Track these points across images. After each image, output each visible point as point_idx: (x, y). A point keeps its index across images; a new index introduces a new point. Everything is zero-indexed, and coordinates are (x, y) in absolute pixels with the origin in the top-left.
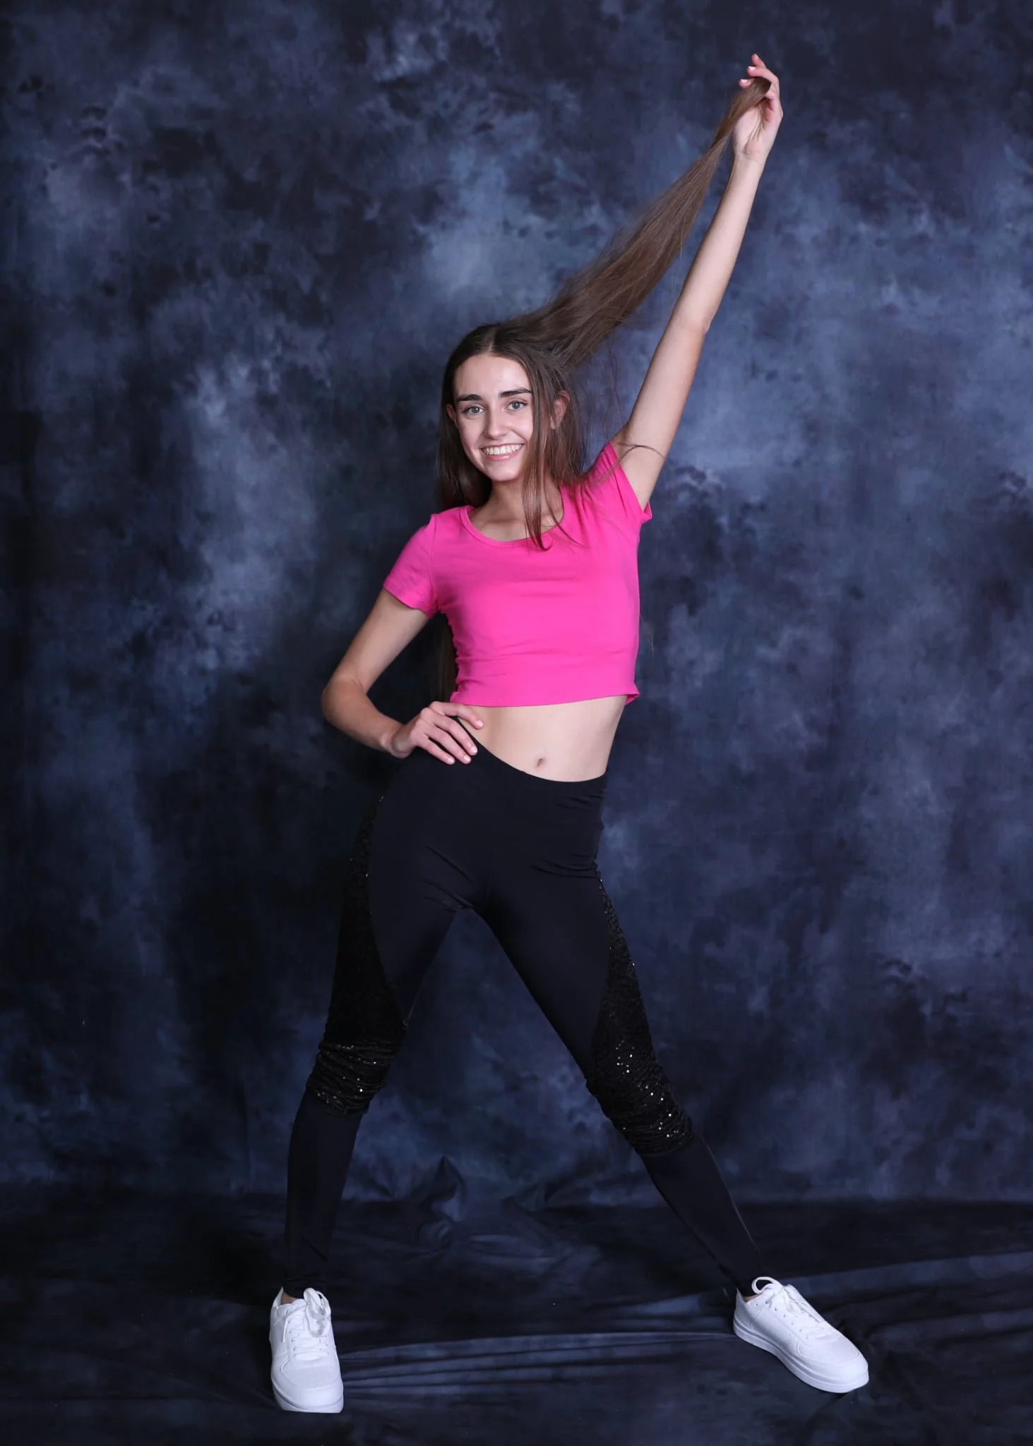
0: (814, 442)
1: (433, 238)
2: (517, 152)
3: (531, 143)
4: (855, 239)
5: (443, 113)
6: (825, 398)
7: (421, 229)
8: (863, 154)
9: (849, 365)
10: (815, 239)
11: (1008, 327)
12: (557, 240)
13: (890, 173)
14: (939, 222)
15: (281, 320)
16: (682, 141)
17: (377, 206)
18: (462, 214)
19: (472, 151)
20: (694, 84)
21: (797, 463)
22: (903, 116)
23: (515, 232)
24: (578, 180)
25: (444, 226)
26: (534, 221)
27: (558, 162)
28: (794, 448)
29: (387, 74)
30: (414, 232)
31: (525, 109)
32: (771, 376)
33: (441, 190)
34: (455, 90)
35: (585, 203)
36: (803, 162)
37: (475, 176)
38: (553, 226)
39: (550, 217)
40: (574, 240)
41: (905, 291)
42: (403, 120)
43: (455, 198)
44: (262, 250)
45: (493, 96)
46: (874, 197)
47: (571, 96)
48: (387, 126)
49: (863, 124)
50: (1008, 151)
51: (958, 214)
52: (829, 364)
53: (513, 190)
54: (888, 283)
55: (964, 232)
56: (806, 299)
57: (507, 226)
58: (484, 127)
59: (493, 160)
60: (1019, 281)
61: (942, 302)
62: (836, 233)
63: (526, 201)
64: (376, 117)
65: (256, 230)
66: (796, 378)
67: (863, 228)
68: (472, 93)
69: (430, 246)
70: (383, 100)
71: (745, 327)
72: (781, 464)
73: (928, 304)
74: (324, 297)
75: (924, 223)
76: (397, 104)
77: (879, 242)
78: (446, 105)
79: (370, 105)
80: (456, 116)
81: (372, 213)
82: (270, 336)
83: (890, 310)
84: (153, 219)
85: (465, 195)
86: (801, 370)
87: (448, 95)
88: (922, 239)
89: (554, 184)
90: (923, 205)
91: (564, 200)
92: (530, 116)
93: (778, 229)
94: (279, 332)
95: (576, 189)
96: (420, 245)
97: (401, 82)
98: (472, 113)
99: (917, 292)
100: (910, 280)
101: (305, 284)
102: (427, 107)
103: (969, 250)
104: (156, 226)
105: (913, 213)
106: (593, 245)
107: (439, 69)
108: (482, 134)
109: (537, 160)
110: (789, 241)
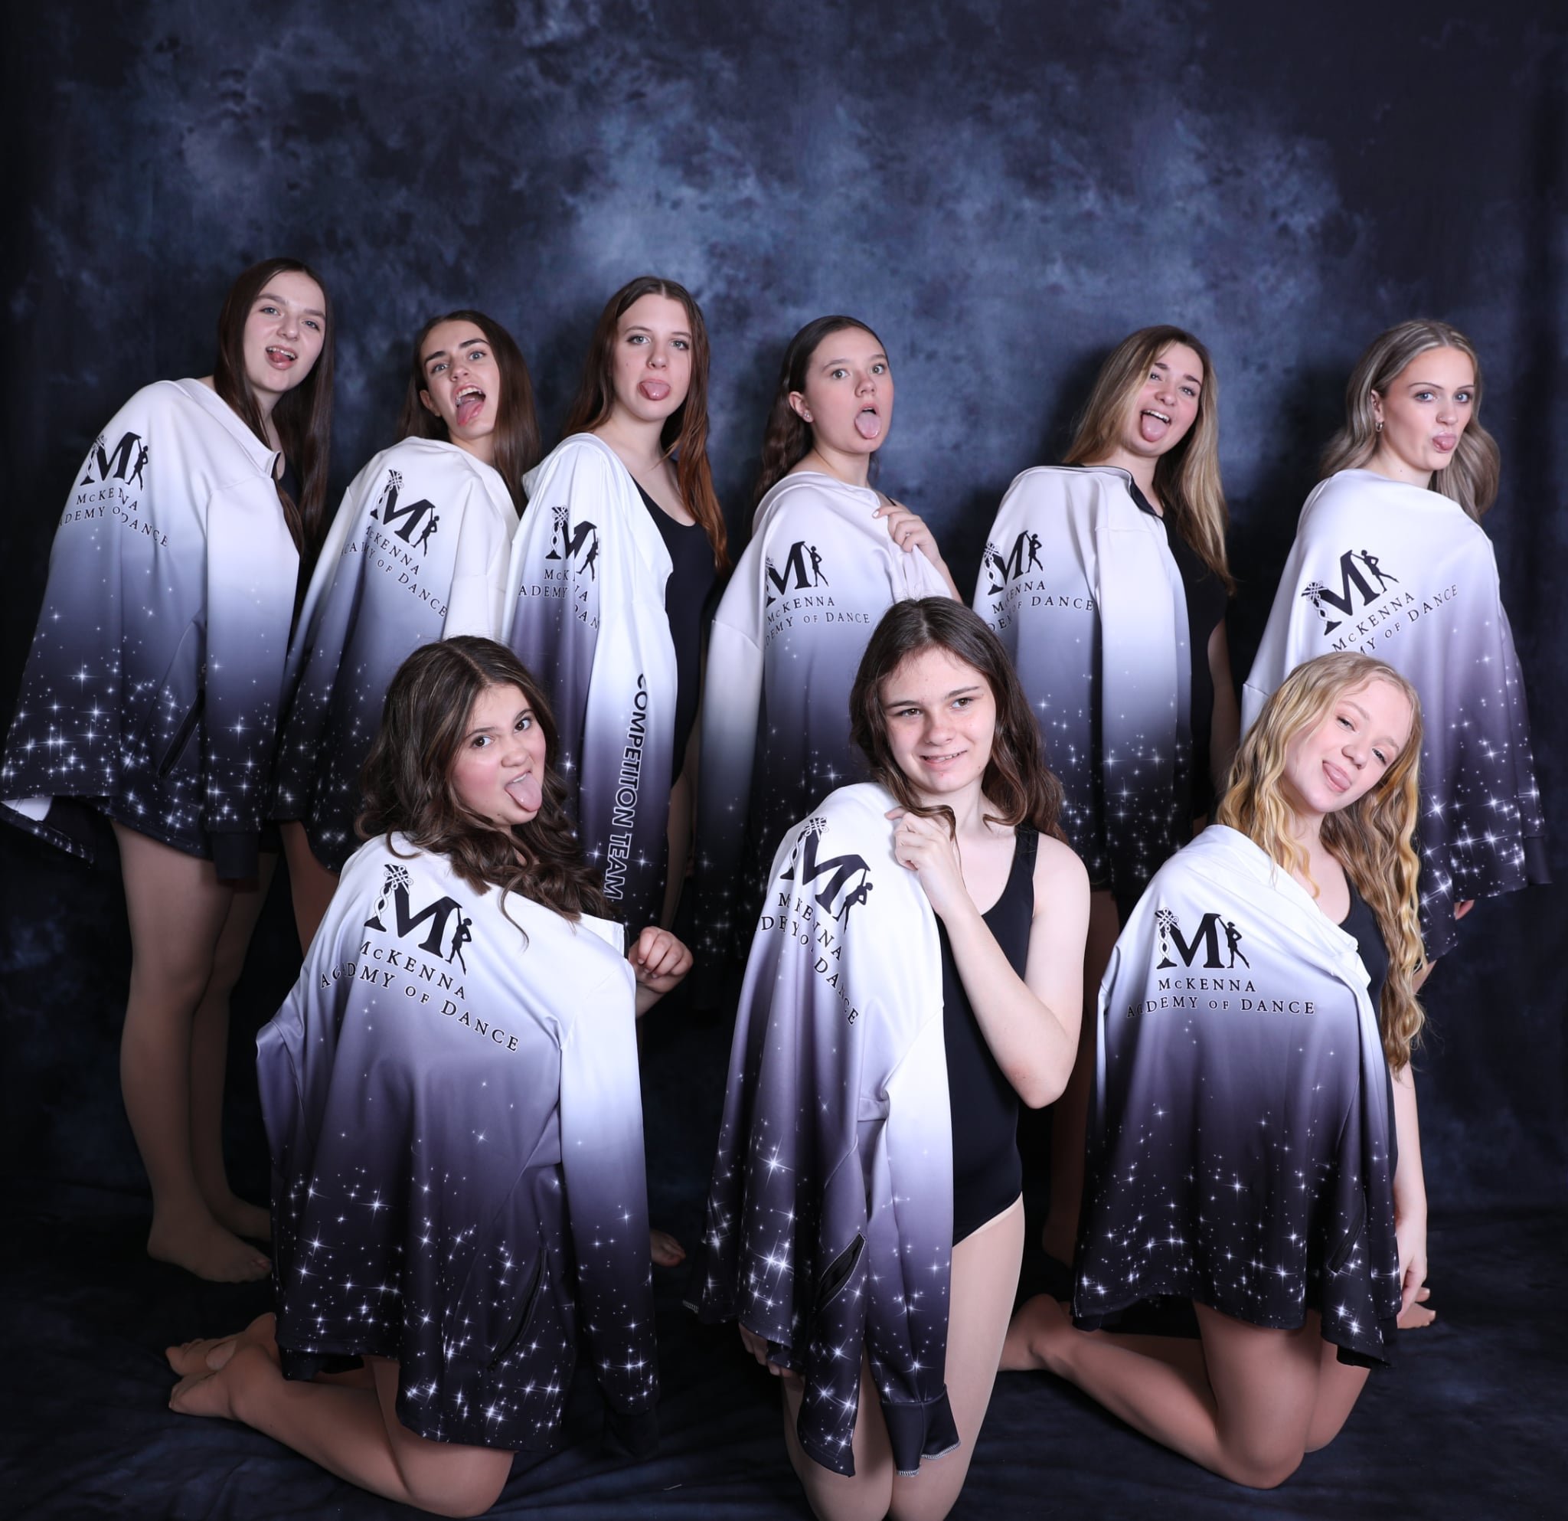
0: (975, 425)
1: (582, 209)
2: (670, 122)
3: (685, 112)
4: (1019, 216)
5: (593, 80)
6: (986, 380)
7: (570, 200)
8: (1029, 127)
9: (1011, 345)
10: (978, 216)
11: (1177, 309)
12: (710, 213)
13: (1056, 148)
14: (1106, 198)
15: (424, 292)
16: (841, 112)
17: (525, 175)
18: (613, 185)
19: (623, 120)
20: (854, 53)
21: (956, 447)
22: (1070, 89)
23: (667, 205)
24: (733, 151)
25: (593, 198)
26: (687, 193)
27: (713, 132)
28: (954, 431)
29: (537, 39)
30: (563, 203)
31: (679, 77)
32: (931, 356)
33: (591, 159)
34: (607, 56)
35: (739, 175)
36: (966, 135)
37: (626, 146)
38: (707, 199)
39: (703, 188)
40: (728, 212)
41: (1071, 270)
42: (553, 87)
43: (605, 168)
44: (405, 219)
45: (646, 63)
46: (1039, 172)
47: (727, 64)
48: (536, 93)
49: (1029, 97)
50: (1179, 126)
51: (1126, 191)
52: (991, 345)
53: (665, 161)
54: (1053, 261)
55: (1133, 210)
56: (968, 277)
57: (659, 198)
58: (637, 95)
59: (645, 129)
60: (1189, 262)
61: (1109, 282)
62: (1000, 210)
63: (679, 173)
64: (526, 83)
65: (399, 199)
66: (957, 359)
67: (1028, 204)
68: (624, 59)
69: (579, 218)
70: (532, 66)
71: (905, 306)
72: (940, 448)
73: (1094, 284)
74: (469, 270)
75: (1091, 200)
76: (546, 70)
77: (1045, 220)
78: (597, 71)
79: (519, 71)
80: (607, 83)
81: (519, 183)
82: (413, 309)
83: (1055, 289)
84: (292, 186)
85: (616, 165)
86: (962, 351)
87: (599, 61)
88: (1089, 216)
89: (708, 155)
90: (1091, 181)
91: (718, 172)
92: (684, 84)
93: (939, 205)
94: (421, 305)
95: (731, 160)
96: (569, 216)
97: (551, 47)
98: (624, 79)
99: (1083, 271)
100: (1075, 258)
101: (450, 256)
102: (577, 74)
103: (1138, 229)
104: (296, 193)
105: (1079, 189)
106: (748, 219)
107: (590, 35)
108: (634, 103)
109: (690, 130)
110: (951, 217)
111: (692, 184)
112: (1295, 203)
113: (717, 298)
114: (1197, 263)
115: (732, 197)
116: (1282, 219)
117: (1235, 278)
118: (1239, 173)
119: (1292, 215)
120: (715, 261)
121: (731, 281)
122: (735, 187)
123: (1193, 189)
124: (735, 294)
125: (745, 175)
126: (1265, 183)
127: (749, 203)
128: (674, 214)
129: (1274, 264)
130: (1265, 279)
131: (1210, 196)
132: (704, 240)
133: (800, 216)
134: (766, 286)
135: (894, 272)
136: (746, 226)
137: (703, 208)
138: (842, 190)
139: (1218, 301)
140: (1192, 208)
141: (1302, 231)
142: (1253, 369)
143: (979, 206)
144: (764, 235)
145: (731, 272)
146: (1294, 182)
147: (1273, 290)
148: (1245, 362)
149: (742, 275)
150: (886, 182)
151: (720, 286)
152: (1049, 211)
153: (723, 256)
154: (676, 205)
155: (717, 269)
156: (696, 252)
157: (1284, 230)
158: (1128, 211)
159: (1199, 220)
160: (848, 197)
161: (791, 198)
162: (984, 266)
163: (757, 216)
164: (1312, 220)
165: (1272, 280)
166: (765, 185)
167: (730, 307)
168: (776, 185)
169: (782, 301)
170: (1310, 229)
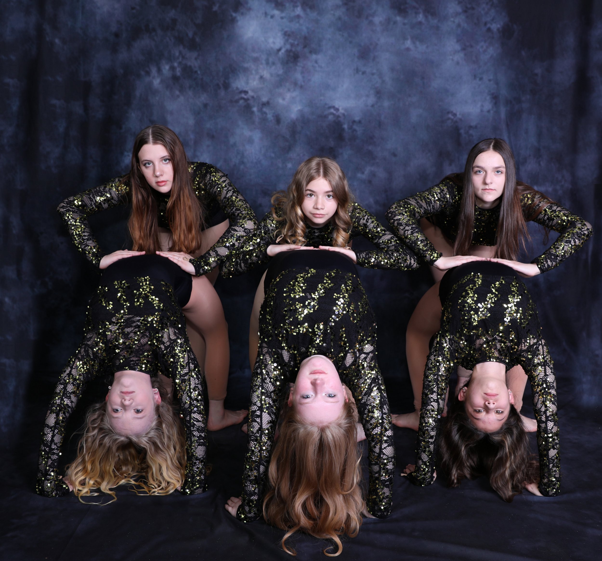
111: (278, 9)
112: (493, 20)
113: (287, 51)
114: (458, 41)
115: (293, 14)
116: (488, 25)
117: (471, 46)
118: (473, 9)
119: (492, 24)
120: (286, 38)
121: (292, 45)
122: (294, 10)
123: (457, 14)
124: (293, 49)
125: (297, 6)
126: (483, 12)
127: (298, 16)
128: (271, 20)
129: (485, 41)
130: (482, 47)
131: (463, 17)
132: (282, 30)
133: (317, 21)
134: (305, 47)
135: (351, 42)
136: (298, 25)
137: (282, 18)
138: (332, 12)
139: (465, 55)
140: (457, 21)
141: (495, 30)
142: (478, 79)
143: (381, 19)
144: (304, 28)
145: (292, 42)
146: (493, 12)
147: (485, 51)
148: (475, 77)
149: (296, 43)
150: (347, 10)
151: (288, 47)
152: (406, 21)
153: (289, 35)
154: (272, 17)
155: (287, 40)
156: (280, 34)
157: (489, 30)
158: (434, 22)
159: (459, 25)
160: (334, 15)
161: (313, 15)
162: (383, 40)
163: (301, 21)
164: (499, 26)
165: (485, 47)
166: (304, 10)
167: (292, 54)
168: (308, 10)
169: (311, 52)
170: (498, 29)
